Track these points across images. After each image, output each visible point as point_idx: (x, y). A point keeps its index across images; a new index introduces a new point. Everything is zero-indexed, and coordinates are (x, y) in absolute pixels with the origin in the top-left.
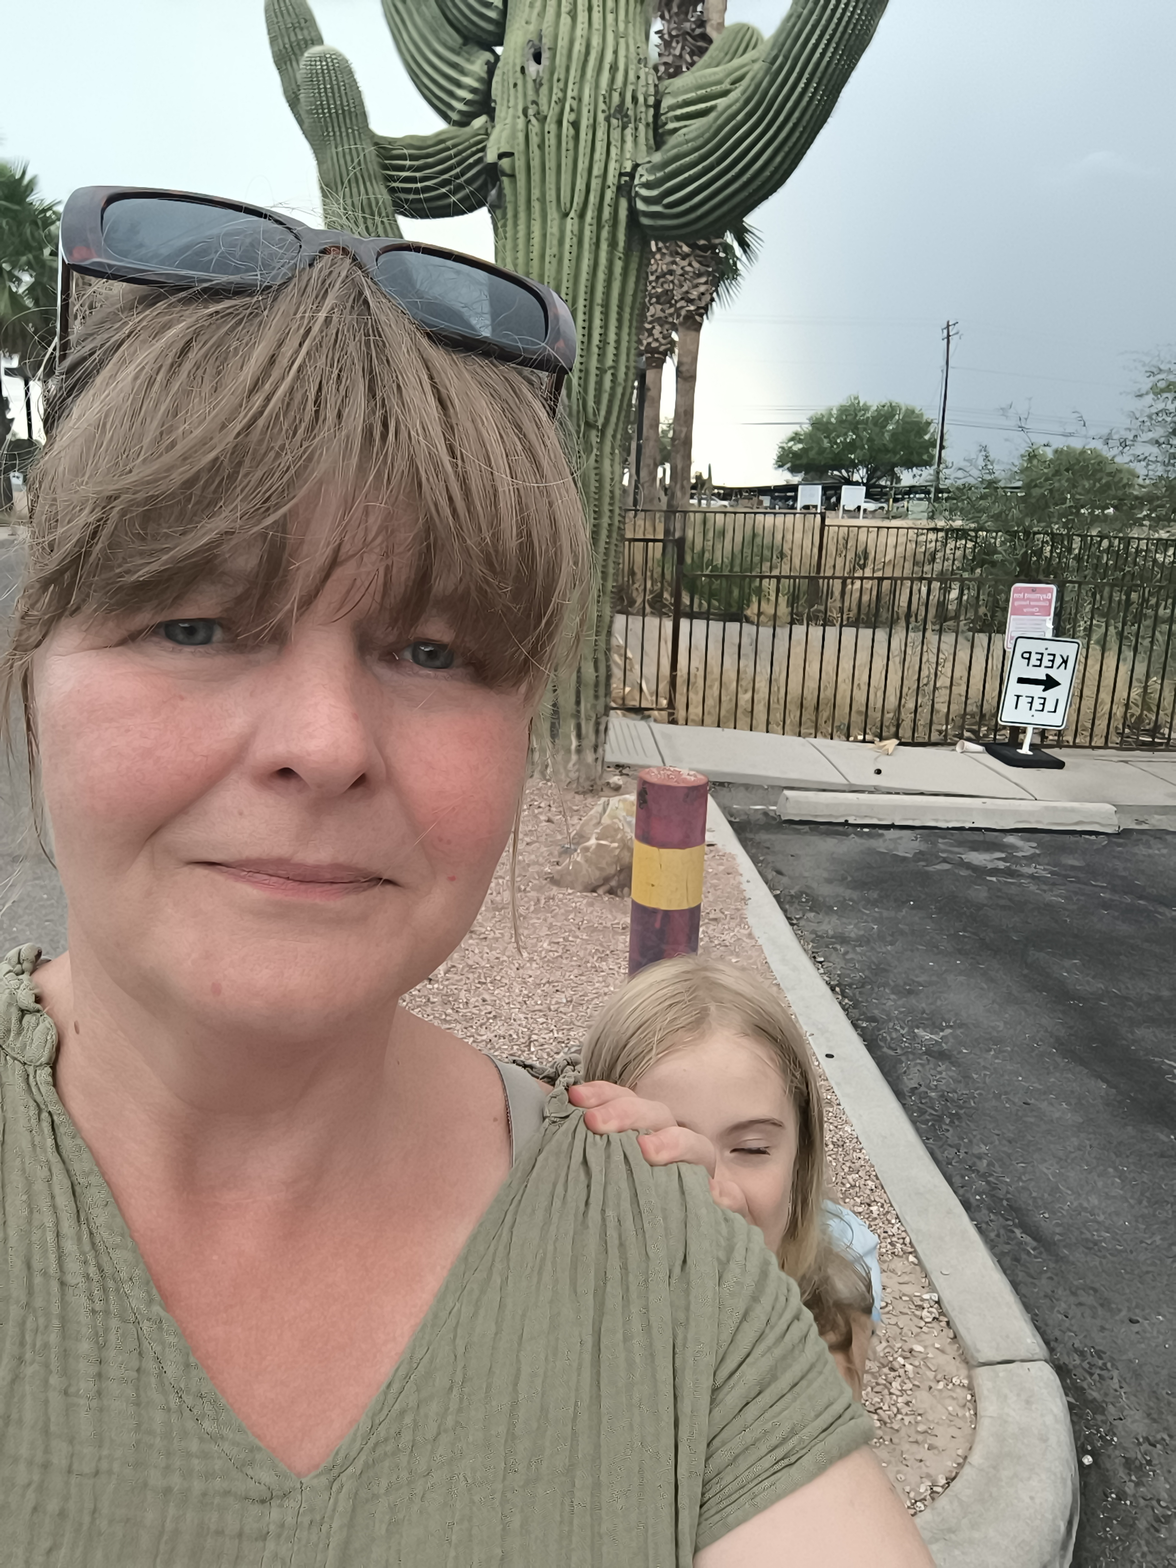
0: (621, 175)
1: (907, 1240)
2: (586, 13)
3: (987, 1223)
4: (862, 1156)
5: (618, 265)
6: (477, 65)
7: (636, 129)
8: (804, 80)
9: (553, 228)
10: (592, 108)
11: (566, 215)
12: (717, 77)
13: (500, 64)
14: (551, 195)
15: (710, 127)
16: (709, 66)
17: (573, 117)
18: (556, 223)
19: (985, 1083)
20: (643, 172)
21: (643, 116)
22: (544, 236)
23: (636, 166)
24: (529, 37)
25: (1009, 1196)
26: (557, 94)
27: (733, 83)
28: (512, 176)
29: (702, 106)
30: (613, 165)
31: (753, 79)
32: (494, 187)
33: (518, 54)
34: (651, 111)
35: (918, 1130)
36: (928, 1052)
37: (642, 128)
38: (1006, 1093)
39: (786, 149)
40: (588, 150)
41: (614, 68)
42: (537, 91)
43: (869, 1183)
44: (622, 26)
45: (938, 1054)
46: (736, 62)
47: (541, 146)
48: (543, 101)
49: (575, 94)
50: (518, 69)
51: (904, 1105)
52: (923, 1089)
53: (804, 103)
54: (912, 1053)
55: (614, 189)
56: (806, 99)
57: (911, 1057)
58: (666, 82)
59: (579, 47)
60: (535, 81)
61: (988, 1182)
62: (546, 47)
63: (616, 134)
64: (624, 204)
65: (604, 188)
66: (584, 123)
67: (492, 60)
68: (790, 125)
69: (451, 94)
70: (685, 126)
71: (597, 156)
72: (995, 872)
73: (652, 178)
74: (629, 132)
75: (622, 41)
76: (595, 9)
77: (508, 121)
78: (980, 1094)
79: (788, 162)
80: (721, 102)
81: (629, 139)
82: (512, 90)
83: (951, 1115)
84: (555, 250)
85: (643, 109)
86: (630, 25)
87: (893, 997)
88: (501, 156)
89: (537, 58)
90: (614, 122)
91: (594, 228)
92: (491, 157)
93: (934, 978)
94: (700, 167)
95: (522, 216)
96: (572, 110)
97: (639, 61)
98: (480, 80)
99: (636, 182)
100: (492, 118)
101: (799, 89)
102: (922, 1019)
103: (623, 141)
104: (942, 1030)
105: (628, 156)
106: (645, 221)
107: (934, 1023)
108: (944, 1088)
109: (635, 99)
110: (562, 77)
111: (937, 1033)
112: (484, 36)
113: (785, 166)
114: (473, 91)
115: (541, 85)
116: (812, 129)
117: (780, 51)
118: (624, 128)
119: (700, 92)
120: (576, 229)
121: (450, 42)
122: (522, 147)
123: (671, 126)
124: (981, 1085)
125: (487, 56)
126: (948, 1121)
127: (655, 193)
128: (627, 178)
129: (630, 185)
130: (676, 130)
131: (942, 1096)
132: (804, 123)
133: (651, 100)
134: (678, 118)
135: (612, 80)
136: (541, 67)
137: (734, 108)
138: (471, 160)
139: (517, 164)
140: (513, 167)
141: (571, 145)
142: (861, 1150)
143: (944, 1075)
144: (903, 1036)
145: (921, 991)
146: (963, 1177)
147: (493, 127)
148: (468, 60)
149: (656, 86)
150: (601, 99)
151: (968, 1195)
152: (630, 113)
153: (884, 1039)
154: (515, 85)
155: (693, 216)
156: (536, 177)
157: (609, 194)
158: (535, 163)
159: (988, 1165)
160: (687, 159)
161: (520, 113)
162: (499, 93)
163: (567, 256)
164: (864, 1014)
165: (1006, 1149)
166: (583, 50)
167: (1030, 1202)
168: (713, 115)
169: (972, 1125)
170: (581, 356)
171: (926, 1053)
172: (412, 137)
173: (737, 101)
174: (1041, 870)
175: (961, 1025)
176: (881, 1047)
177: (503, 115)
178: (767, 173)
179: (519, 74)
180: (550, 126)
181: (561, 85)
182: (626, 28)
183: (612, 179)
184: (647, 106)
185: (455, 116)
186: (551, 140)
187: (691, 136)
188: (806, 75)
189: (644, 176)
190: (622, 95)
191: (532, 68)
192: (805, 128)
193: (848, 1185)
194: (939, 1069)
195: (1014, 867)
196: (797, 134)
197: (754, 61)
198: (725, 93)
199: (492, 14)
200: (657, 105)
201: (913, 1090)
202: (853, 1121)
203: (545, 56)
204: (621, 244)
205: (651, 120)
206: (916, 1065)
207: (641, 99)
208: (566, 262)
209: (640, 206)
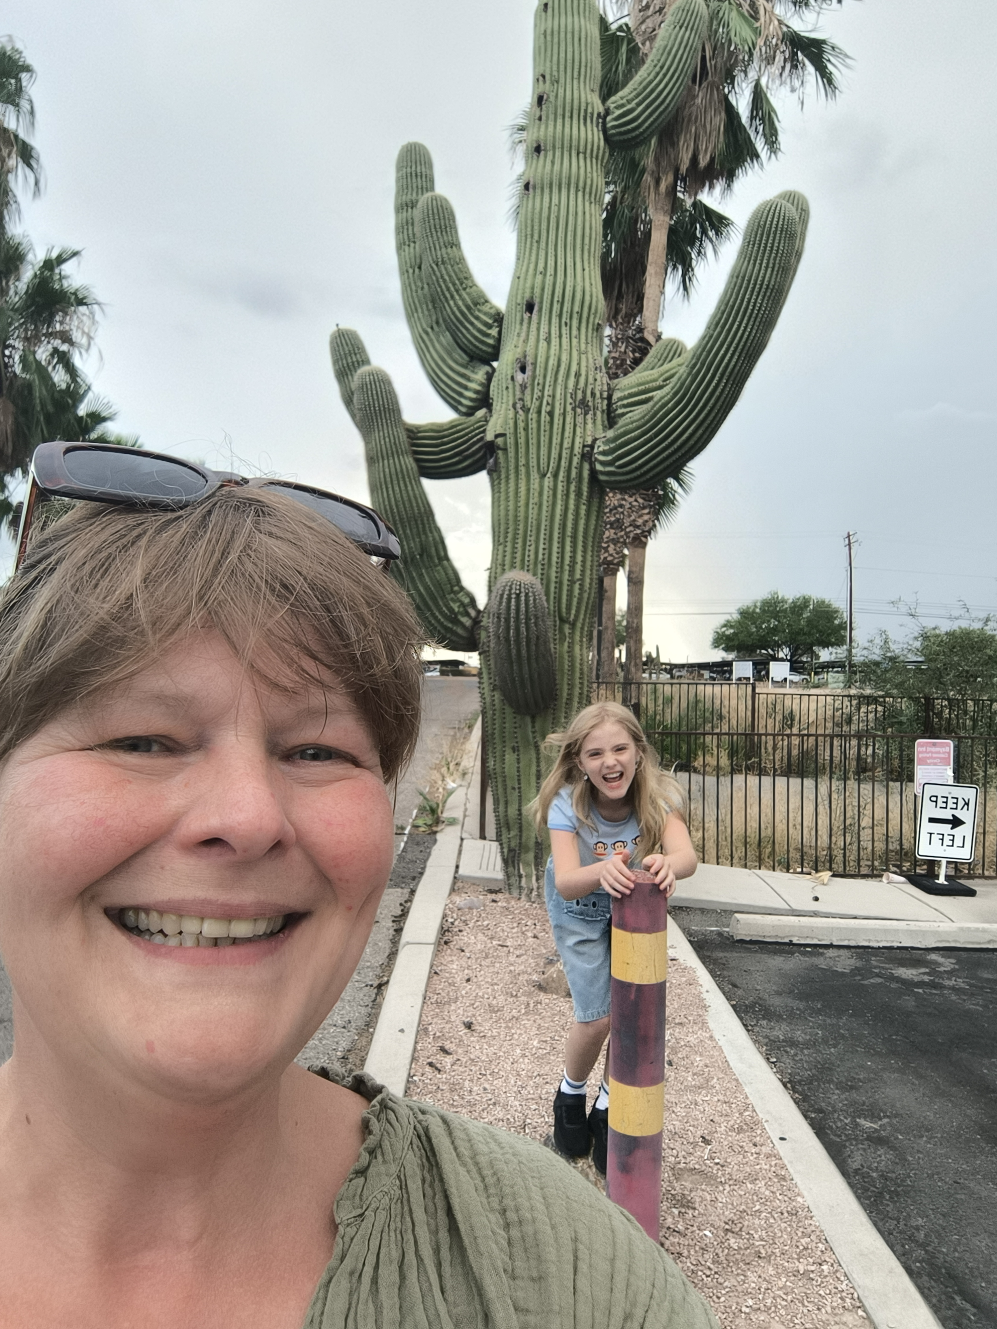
0: (584, 446)
1: (856, 1296)
2: (558, 339)
3: (929, 1289)
4: (813, 1223)
5: (583, 508)
6: (480, 375)
7: (595, 414)
8: (717, 378)
9: (535, 484)
10: (563, 401)
11: (544, 475)
12: (653, 377)
13: (496, 374)
14: (533, 462)
15: (649, 412)
16: (646, 369)
17: (549, 408)
18: (537, 481)
19: (919, 1164)
20: (601, 444)
21: (600, 405)
22: (528, 490)
23: (595, 440)
24: (517, 356)
25: (947, 1265)
26: (537, 393)
27: (665, 380)
28: (505, 450)
29: (643, 397)
30: (578, 440)
31: (679, 379)
32: (491, 457)
33: (510, 367)
34: (605, 402)
35: (862, 1204)
36: (869, 1138)
37: (599, 414)
38: (938, 1173)
39: (706, 425)
40: (560, 430)
41: (578, 375)
42: (523, 392)
43: (820, 1245)
44: (583, 346)
45: (877, 1140)
46: (666, 366)
47: (526, 429)
48: (527, 398)
49: (551, 393)
50: (509, 377)
51: (849, 1184)
52: (865, 1170)
53: (717, 393)
54: (855, 1139)
55: (579, 456)
56: (719, 390)
57: (854, 1143)
58: (616, 381)
59: (552, 362)
60: (521, 385)
61: (926, 1251)
62: (529, 363)
63: (580, 419)
64: (586, 466)
65: (572, 455)
66: (557, 412)
67: (490, 371)
68: (708, 408)
69: (461, 395)
70: (631, 411)
71: (567, 434)
72: (921, 984)
73: (607, 448)
74: (589, 417)
75: (583, 357)
76: (564, 336)
77: (502, 412)
78: (915, 1174)
79: (707, 433)
80: (658, 394)
81: (590, 421)
82: (505, 392)
83: (890, 1192)
84: (536, 500)
85: (600, 401)
86: (589, 345)
87: (837, 1091)
88: (497, 436)
89: (523, 369)
90: (579, 410)
91: (565, 483)
92: (489, 437)
93: (872, 1075)
94: (642, 439)
95: (512, 476)
96: (548, 404)
97: (596, 369)
98: (481, 384)
99: (596, 451)
100: (490, 410)
101: (713, 384)
102: (862, 1110)
103: (585, 423)
104: (880, 1119)
105: (589, 433)
106: (602, 478)
107: (873, 1114)
108: (884, 1169)
109: (593, 395)
110: (541, 382)
111: (875, 1122)
112: (484, 355)
113: (705, 437)
114: (477, 392)
115: (526, 387)
116: (725, 410)
117: (698, 359)
118: (586, 414)
119: (640, 388)
120: (552, 484)
121: (460, 360)
122: (512, 430)
123: (620, 411)
124: (916, 1166)
125: (487, 368)
126: (887, 1197)
127: (610, 458)
128: (588, 449)
129: (591, 453)
130: (623, 414)
131: (882, 1176)
132: (718, 407)
133: (605, 395)
134: (625, 406)
135: (577, 383)
136: (526, 376)
137: (666, 399)
138: (475, 439)
139: (508, 441)
140: (505, 443)
141: (548, 428)
142: (811, 1217)
143: (883, 1157)
144: (846, 1124)
145: (861, 1087)
146: (903, 1246)
147: (491, 416)
148: (473, 372)
149: (608, 384)
150: (569, 395)
151: (910, 1262)
152: (590, 404)
153: (831, 1128)
154: (507, 388)
155: (638, 473)
156: (522, 450)
157: (576, 460)
158: (522, 441)
159: (926, 1235)
160: (633, 435)
161: (511, 407)
162: (496, 393)
163: (545, 504)
164: (812, 1106)
165: (941, 1221)
166: (556, 364)
167: (967, 1271)
168: (651, 403)
169: (909, 1201)
170: (557, 572)
171: (867, 1139)
172: (433, 424)
173: (668, 394)
174: (960, 983)
175: (896, 1116)
176: (827, 1133)
177: (498, 408)
178: (692, 442)
179: (510, 381)
180: (533, 415)
181: (540, 387)
182: (586, 348)
183: (577, 449)
184: (602, 398)
185: (463, 410)
186: (533, 425)
187: (635, 418)
188: (718, 375)
189: (601, 446)
190: (584, 392)
191: (520, 377)
192: (719, 410)
193: (801, 1248)
194: (879, 1153)
195: (937, 980)
196: (713, 414)
197: (679, 365)
198: (660, 388)
199: (491, 341)
200: (609, 398)
201: (856, 1171)
202: (805, 1193)
203: (529, 368)
204: (585, 494)
205: (605, 407)
206: (858, 1149)
207: (598, 395)
208: (544, 508)
209: (599, 467)
